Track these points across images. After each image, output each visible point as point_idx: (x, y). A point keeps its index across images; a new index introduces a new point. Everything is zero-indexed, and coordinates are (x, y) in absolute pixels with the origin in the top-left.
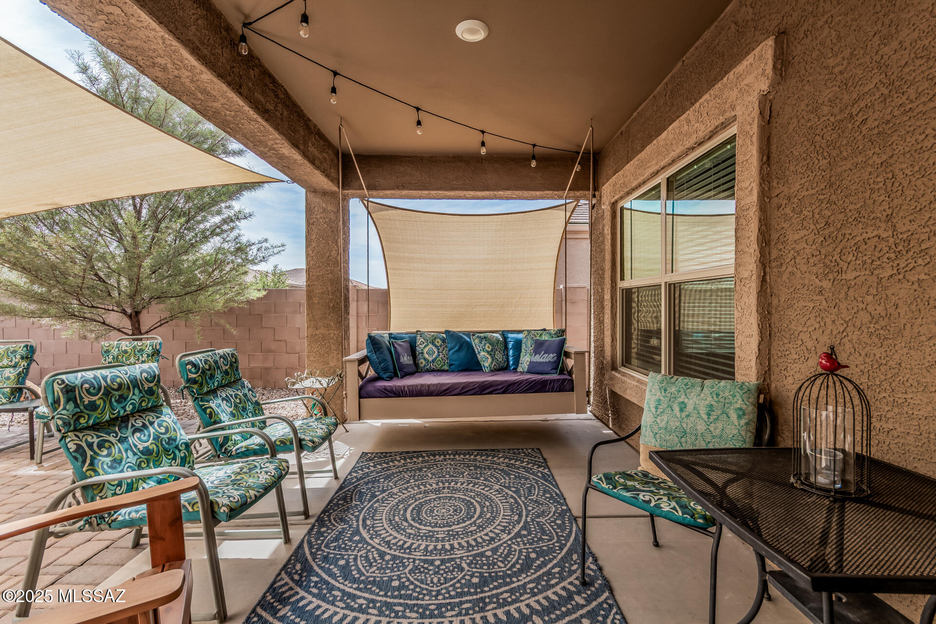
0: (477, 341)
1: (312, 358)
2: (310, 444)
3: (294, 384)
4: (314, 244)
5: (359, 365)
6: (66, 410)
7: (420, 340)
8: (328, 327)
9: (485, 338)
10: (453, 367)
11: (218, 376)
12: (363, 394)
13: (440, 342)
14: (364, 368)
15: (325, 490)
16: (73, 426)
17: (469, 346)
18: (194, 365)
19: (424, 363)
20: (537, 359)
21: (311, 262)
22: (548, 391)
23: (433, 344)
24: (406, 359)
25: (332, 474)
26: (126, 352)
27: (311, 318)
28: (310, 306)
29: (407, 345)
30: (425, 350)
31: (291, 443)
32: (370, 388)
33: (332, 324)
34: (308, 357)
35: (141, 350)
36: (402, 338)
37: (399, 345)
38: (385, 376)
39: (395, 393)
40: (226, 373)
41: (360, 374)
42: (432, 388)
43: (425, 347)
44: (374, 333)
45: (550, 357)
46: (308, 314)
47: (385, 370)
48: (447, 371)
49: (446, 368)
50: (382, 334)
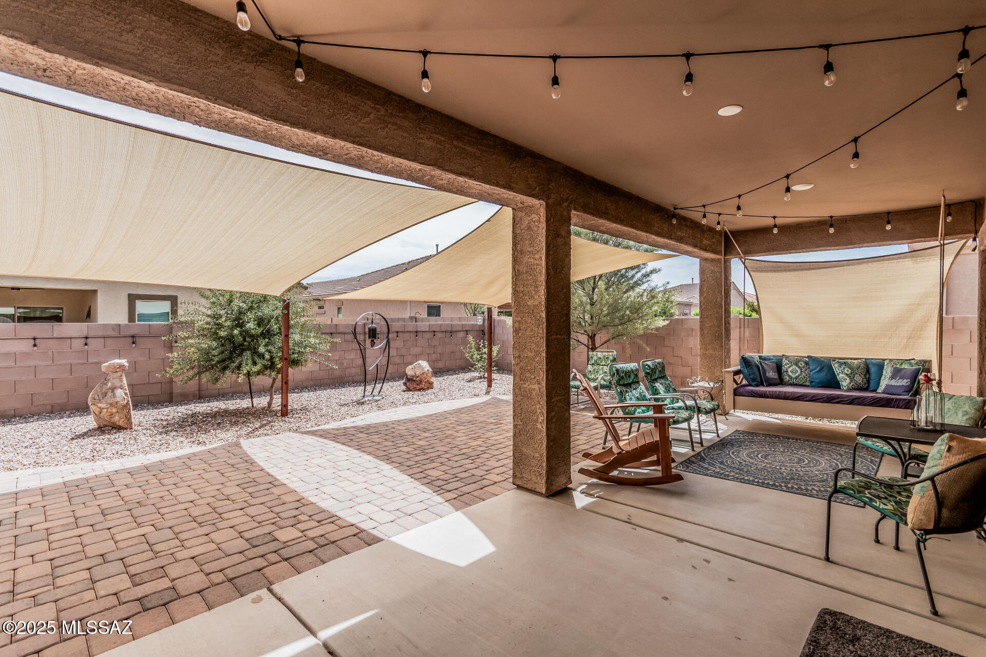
0: (836, 365)
1: (703, 369)
2: (704, 410)
3: (692, 383)
4: (705, 295)
5: (734, 375)
6: (616, 378)
7: (785, 362)
8: (715, 349)
9: (845, 363)
10: (813, 383)
11: (658, 372)
12: (736, 393)
13: (803, 364)
14: (739, 378)
15: (710, 440)
16: (618, 383)
17: (830, 368)
18: (649, 366)
19: (788, 378)
20: (893, 383)
21: (703, 306)
22: (893, 407)
23: (797, 365)
24: (772, 374)
25: (716, 435)
26: (600, 358)
27: (703, 343)
28: (702, 335)
29: (774, 365)
30: (790, 370)
31: (694, 408)
32: (742, 390)
33: (717, 347)
34: (700, 368)
35: (607, 358)
36: (770, 359)
37: (766, 364)
38: (753, 384)
39: (759, 395)
40: (660, 371)
41: (735, 381)
42: (788, 395)
43: (789, 367)
44: (748, 355)
45: (905, 382)
46: (700, 340)
47: (754, 380)
48: (808, 386)
49: (808, 384)
50: (754, 356)
